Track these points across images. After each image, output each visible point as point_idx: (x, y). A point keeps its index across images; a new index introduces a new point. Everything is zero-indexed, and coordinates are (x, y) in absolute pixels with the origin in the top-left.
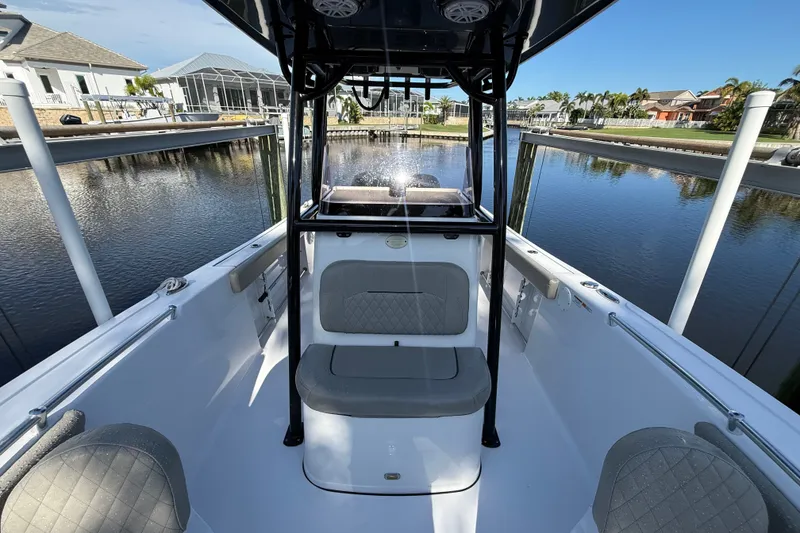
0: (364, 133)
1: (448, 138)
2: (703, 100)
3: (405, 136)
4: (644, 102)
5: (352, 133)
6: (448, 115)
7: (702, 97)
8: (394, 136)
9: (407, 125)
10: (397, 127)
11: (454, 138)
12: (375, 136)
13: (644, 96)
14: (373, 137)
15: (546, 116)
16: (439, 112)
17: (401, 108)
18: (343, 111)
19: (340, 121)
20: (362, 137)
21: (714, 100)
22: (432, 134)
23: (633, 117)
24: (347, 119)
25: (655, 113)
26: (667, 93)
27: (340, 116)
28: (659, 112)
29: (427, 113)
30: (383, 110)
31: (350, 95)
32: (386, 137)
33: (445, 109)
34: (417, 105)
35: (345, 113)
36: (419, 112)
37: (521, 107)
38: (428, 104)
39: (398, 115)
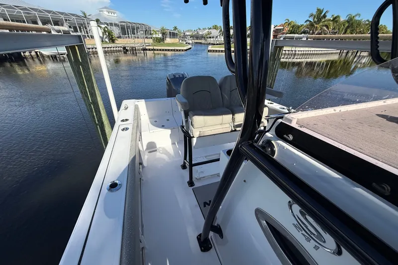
0: (120, 49)
1: (169, 50)
2: (276, 29)
3: (144, 50)
5: (112, 49)
6: (166, 37)
8: (139, 50)
9: (145, 43)
10: (139, 45)
11: (172, 50)
12: (127, 50)
14: (125, 50)
15: (213, 37)
16: (160, 36)
17: (139, 33)
18: (103, 35)
19: (102, 41)
20: (119, 51)
24: (107, 40)
27: (102, 38)
29: (154, 36)
30: (128, 35)
31: (106, 25)
32: (134, 51)
33: (163, 34)
34: (148, 32)
35: (105, 36)
36: (150, 36)
37: (201, 33)
38: (154, 31)
39: (138, 37)
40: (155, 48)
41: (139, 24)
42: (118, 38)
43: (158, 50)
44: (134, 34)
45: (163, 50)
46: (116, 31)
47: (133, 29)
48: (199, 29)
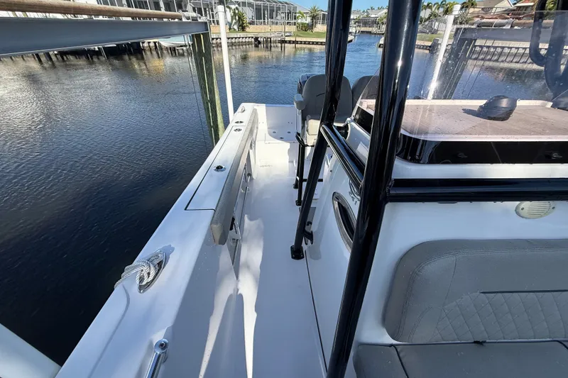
0: (250, 40)
1: (317, 43)
2: (518, 7)
3: (283, 42)
4: (471, 10)
5: (241, 40)
6: (316, 23)
7: (518, 5)
8: (275, 42)
9: (285, 32)
10: (276, 34)
12: (259, 43)
13: (472, 4)
14: (257, 42)
16: (308, 20)
17: (279, 17)
18: (232, 20)
19: (230, 29)
20: (249, 43)
21: (527, 7)
22: (304, 39)
24: (236, 27)
27: (230, 24)
28: (483, 18)
29: (299, 21)
30: (264, 19)
31: (237, 6)
32: (268, 43)
33: (314, 17)
34: (291, 15)
35: (234, 21)
36: (294, 21)
37: (373, 16)
38: (300, 13)
39: (277, 23)
40: (298, 39)
41: (281, 3)
42: (250, 24)
43: (301, 43)
44: (272, 18)
45: (309, 43)
46: (249, 14)
47: (272, 11)
48: (372, 9)
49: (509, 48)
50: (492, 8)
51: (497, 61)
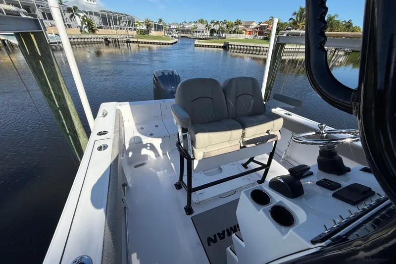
0: (101, 40)
1: (154, 43)
3: (128, 42)
4: (240, 26)
5: (92, 40)
6: (150, 30)
7: (261, 25)
8: (122, 42)
9: (128, 35)
10: (122, 36)
11: (157, 43)
12: (109, 42)
13: (240, 23)
14: (107, 42)
15: (199, 32)
16: (145, 28)
17: (121, 24)
18: (82, 24)
19: (81, 31)
20: (100, 42)
21: (265, 26)
22: (144, 41)
23: (237, 33)
24: (86, 30)
25: (244, 32)
26: (248, 22)
27: (81, 28)
28: (246, 31)
29: (138, 28)
30: (110, 25)
31: (85, 14)
32: (116, 42)
33: (148, 26)
34: (131, 23)
35: (84, 26)
36: (134, 28)
37: (187, 27)
38: (137, 22)
39: (121, 29)
40: (139, 40)
41: (121, 14)
42: (99, 28)
43: (142, 43)
44: (117, 25)
45: (148, 43)
46: (96, 21)
47: (115, 20)
48: (185, 23)
49: (263, 47)
50: (249, 26)
51: (259, 54)
